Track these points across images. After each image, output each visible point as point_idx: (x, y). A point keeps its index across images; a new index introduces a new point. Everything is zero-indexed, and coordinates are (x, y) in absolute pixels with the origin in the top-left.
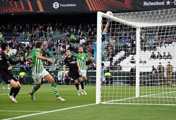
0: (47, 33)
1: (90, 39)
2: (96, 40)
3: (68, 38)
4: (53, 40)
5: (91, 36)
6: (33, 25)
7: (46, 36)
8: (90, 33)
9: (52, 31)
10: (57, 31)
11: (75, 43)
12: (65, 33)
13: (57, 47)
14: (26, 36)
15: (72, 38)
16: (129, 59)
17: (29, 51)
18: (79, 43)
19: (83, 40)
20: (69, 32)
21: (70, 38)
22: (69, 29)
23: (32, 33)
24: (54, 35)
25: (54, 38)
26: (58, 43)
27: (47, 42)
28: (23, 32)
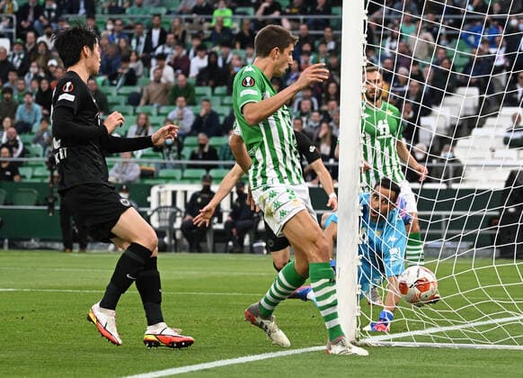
1: (309, 28)
2: (335, 32)
3: (201, 23)
4: (127, 32)
5: (311, 13)
11: (233, 47)
13: (147, 64)
15: (221, 22)
16: (499, 126)
17: (7, 85)
21: (210, 20)
24: (131, 5)
25: (132, 19)
26: (149, 47)
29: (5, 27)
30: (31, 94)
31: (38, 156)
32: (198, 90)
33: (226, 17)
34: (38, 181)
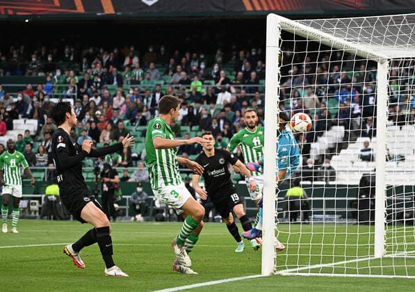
0: (123, 74)
1: (247, 92)
2: (261, 94)
3: (184, 89)
4: (141, 95)
5: (248, 84)
6: (85, 52)
7: (120, 84)
8: (247, 75)
9: (138, 69)
10: (152, 70)
11: (202, 103)
12: (175, 75)
13: (153, 113)
14: (65, 82)
15: (195, 89)
16: (358, 148)
18: (215, 102)
19: (227, 94)
20: (186, 71)
21: (189, 88)
22: (188, 64)
23: (80, 73)
24: (143, 79)
25: (144, 87)
26: (154, 103)
27: (123, 99)
28: (55, 72)
29: (71, 92)
30: (86, 131)
31: (90, 166)
32: (183, 128)
33: (198, 86)
34: (90, 181)
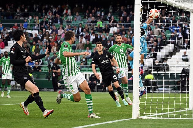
0: (63, 18)
1: (125, 27)
2: (132, 28)
3: (93, 26)
4: (72, 28)
5: (126, 23)
6: (44, 7)
7: (61, 23)
8: (125, 19)
9: (70, 15)
10: (78, 16)
11: (103, 33)
12: (89, 18)
13: (78, 38)
14: (34, 22)
15: (99, 25)
16: (180, 55)
17: (37, 44)
18: (109, 32)
19: (115, 28)
20: (94, 17)
21: (96, 25)
22: (95, 13)
23: (41, 18)
24: (73, 21)
25: (73, 25)
26: (78, 33)
27: (63, 31)
28: (29, 17)
29: (37, 27)
30: (44, 46)
31: (46, 64)
32: (93, 45)
33: (101, 24)
34: (46, 71)
